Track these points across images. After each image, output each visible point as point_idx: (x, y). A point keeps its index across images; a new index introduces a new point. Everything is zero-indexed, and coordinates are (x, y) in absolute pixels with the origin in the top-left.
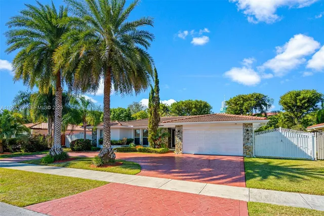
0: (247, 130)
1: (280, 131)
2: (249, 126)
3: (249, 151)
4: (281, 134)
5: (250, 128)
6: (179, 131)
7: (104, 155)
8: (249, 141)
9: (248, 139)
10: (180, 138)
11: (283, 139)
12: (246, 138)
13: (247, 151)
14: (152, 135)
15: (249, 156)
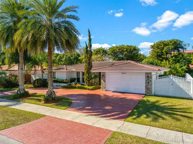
0: (148, 77)
1: (171, 78)
2: (149, 74)
3: (149, 91)
4: (172, 80)
5: (150, 75)
6: (103, 76)
7: (49, 95)
8: (149, 84)
9: (149, 83)
10: (104, 80)
11: (173, 84)
12: (147, 82)
13: (148, 91)
14: (87, 77)
15: (149, 95)
